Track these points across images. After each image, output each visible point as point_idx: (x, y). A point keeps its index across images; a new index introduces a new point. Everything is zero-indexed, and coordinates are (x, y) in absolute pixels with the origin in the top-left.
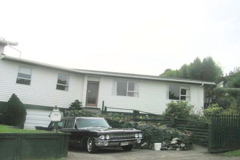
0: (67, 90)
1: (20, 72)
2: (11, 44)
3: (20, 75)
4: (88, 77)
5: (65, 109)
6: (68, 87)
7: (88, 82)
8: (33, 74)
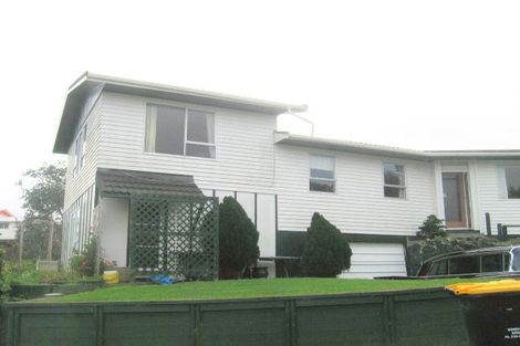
0: (404, 197)
1: (314, 167)
2: (296, 110)
3: (314, 172)
4: (442, 164)
5: (405, 237)
6: (403, 189)
7: (443, 174)
8: (337, 168)
